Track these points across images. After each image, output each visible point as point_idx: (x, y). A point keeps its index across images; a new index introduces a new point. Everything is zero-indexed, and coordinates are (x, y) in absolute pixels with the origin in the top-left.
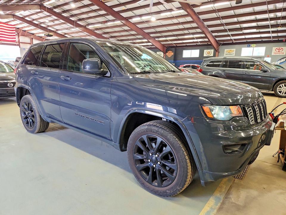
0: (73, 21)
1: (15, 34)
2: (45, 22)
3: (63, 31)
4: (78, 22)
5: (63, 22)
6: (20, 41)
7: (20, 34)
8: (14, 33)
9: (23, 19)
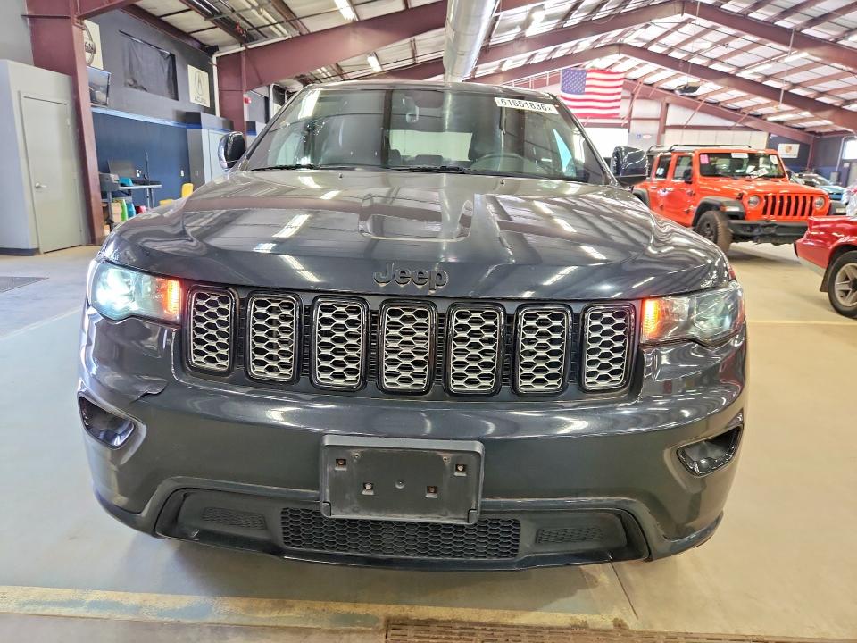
0: (788, 31)
1: (619, 97)
2: (701, 50)
3: (758, 69)
4: (807, 31)
5: (755, 39)
6: (633, 116)
7: (636, 96)
8: (619, 93)
9: (643, 52)
